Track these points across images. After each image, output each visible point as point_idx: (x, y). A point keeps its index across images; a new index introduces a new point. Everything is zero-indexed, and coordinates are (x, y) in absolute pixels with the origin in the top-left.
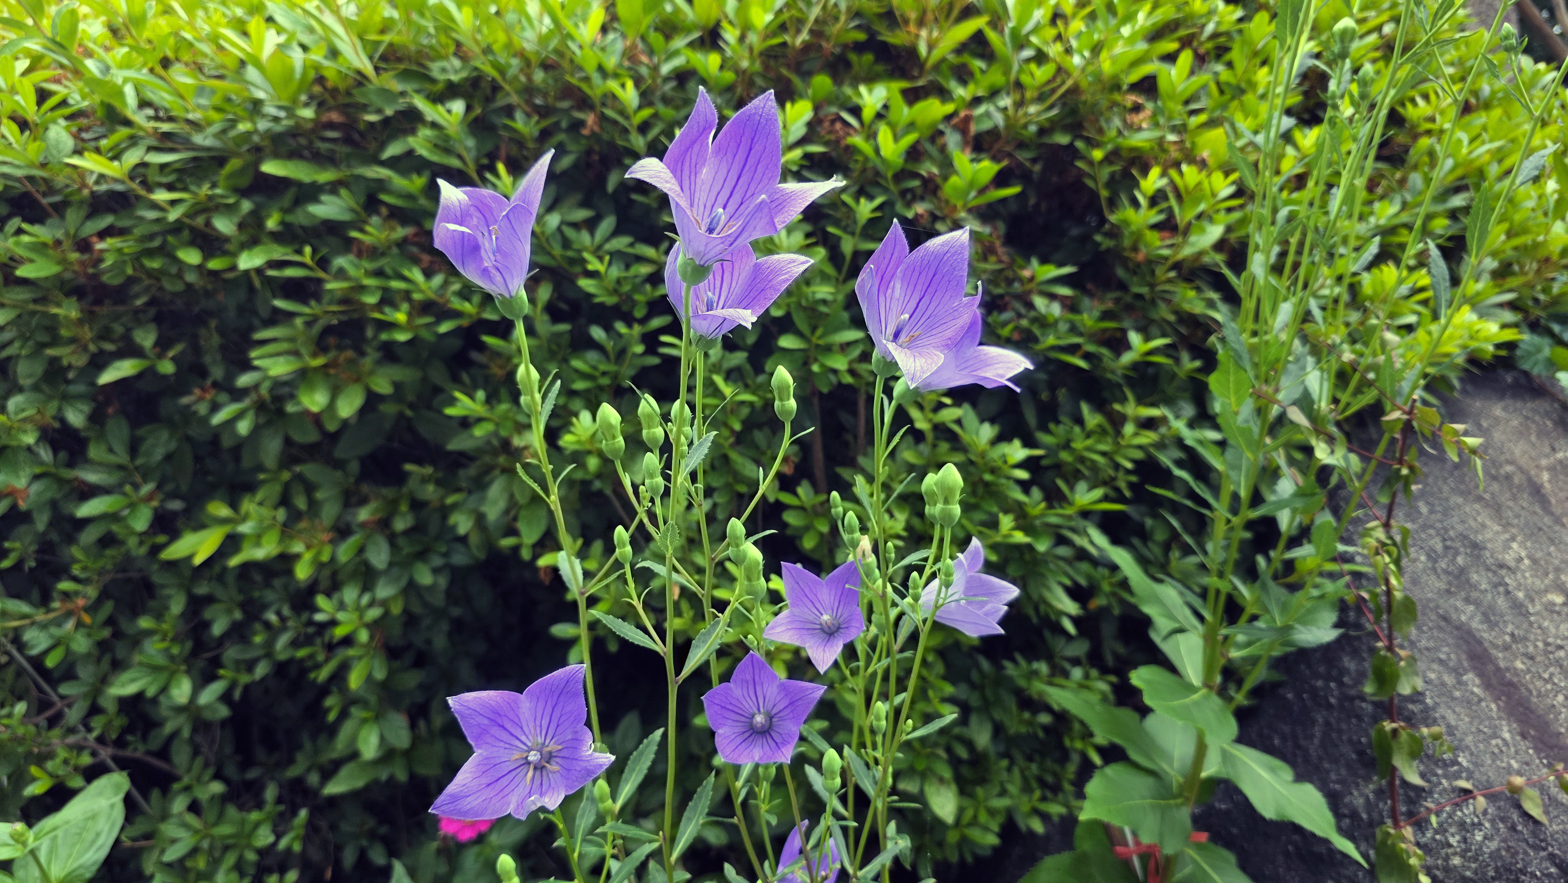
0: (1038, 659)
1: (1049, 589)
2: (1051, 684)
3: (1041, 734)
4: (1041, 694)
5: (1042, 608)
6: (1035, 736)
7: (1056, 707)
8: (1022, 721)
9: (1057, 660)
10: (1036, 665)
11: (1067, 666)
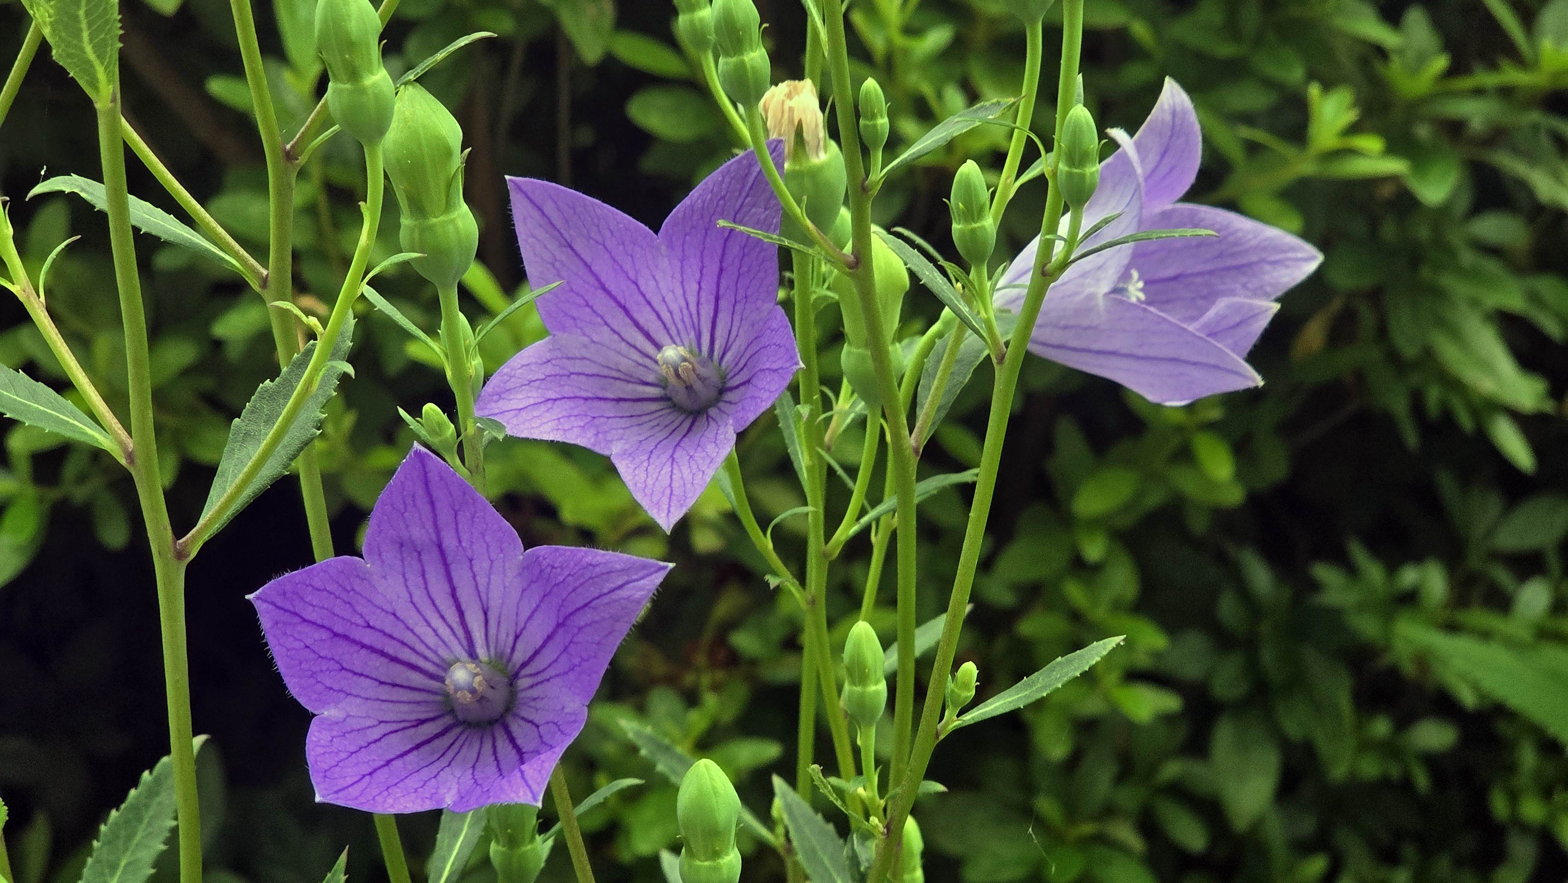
0: (1417, 557)
1: (1455, 334)
2: (1452, 628)
3: (1422, 780)
4: (1423, 660)
5: (1433, 396)
6: (1407, 784)
7: (1468, 698)
8: (1366, 746)
9: (1474, 561)
10: (1409, 576)
11: (1502, 576)
